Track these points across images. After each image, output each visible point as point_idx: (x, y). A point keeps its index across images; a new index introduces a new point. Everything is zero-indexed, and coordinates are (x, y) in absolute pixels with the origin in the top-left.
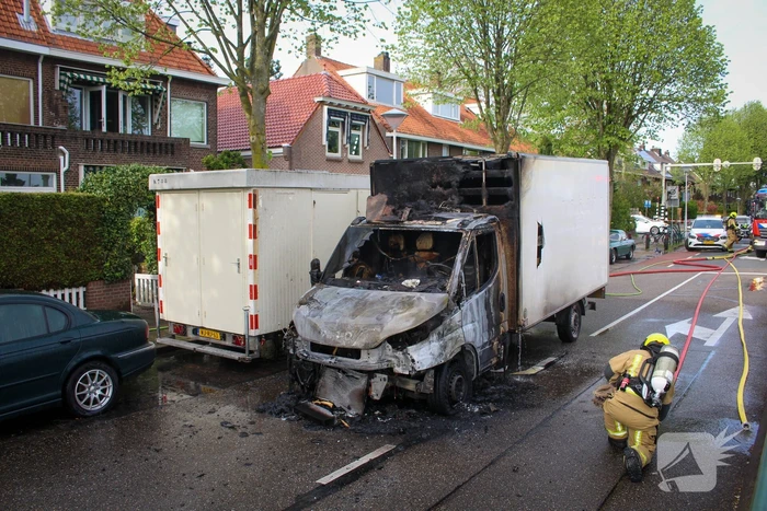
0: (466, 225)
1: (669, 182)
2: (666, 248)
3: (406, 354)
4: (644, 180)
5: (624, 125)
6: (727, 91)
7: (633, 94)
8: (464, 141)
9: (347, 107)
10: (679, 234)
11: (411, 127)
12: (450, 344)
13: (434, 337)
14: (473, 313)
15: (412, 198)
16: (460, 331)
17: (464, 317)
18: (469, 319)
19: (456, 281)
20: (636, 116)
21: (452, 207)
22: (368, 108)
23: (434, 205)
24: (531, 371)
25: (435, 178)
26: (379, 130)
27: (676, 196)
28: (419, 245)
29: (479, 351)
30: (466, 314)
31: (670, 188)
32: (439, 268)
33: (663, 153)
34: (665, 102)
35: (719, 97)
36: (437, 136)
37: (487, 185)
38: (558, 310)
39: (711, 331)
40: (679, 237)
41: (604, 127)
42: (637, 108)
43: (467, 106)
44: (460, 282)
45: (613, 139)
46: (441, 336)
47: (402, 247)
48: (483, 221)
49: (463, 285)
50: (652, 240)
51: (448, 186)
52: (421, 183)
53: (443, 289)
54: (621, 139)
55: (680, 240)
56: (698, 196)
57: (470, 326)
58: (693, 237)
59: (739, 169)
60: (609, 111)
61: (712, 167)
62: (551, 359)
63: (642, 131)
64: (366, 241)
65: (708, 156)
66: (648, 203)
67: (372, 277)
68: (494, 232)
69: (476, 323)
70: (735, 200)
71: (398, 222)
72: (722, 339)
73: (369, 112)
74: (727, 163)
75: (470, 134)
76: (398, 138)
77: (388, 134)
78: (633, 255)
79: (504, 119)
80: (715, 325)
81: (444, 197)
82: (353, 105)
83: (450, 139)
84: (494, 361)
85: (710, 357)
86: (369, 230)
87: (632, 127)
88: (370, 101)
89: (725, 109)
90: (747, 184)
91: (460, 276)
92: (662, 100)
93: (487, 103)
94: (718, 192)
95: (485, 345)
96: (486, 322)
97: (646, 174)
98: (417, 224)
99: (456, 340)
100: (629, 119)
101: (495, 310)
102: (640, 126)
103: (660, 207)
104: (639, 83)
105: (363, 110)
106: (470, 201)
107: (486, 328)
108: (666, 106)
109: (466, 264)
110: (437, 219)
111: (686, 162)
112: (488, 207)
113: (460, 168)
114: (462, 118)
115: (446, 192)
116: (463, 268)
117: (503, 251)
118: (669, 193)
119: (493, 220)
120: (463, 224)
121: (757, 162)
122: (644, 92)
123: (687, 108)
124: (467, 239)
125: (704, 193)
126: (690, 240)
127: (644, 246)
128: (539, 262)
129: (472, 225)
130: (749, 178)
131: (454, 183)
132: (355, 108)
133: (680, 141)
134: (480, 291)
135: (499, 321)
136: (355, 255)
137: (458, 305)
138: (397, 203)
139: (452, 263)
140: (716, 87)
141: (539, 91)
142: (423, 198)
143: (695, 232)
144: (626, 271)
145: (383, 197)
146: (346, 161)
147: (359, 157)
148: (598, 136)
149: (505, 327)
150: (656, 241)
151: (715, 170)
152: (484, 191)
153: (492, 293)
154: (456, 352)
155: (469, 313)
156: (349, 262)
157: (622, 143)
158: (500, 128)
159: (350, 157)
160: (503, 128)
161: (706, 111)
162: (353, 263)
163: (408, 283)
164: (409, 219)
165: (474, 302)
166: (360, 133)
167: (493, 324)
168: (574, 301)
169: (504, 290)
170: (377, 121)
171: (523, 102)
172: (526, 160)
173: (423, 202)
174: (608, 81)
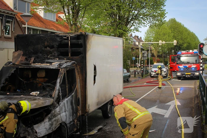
0: (62, 66)
1: (142, 50)
2: (142, 76)
3: (33, 129)
4: (132, 49)
5: (125, 25)
6: (165, 12)
7: (129, 12)
8: (58, 30)
9: (4, 12)
10: (147, 71)
11: (34, 23)
12: (54, 123)
13: (47, 120)
14: (65, 107)
15: (35, 53)
16: (59, 116)
17: (61, 109)
18: (63, 110)
19: (57, 92)
20: (130, 22)
21: (54, 57)
22: (14, 13)
23: (46, 56)
24: (92, 133)
25: (46, 43)
26: (19, 24)
27: (146, 55)
28: (39, 75)
29: (68, 125)
30: (62, 108)
31: (143, 52)
32: (49, 86)
33: (139, 38)
34: (142, 16)
35: (163, 15)
36: (46, 28)
37: (71, 47)
38: (103, 104)
39: (166, 111)
40: (147, 72)
41: (117, 26)
42: (130, 18)
43: (59, 15)
44: (59, 93)
45: (121, 31)
46: (50, 119)
47: (30, 76)
48: (69, 64)
49: (61, 94)
50: (137, 73)
51: (52, 47)
52: (39, 46)
53: (51, 96)
54: (124, 31)
55: (148, 73)
56: (153, 55)
57: (64, 114)
58: (153, 72)
59: (168, 44)
60: (119, 19)
61: (158, 44)
62: (101, 127)
63: (133, 28)
64: (12, 73)
65: (157, 39)
66: (134, 58)
67: (15, 91)
68: (74, 69)
69: (67, 112)
70: (166, 57)
71: (28, 64)
72: (171, 114)
73: (14, 15)
74: (164, 42)
75: (60, 27)
76: (28, 28)
77: (23, 26)
78: (130, 79)
79: (76, 20)
80: (167, 108)
81: (50, 53)
82: (7, 12)
83: (51, 29)
84: (75, 130)
85: (168, 122)
86: (13, 68)
87: (128, 26)
88: (15, 10)
89: (164, 20)
90: (171, 51)
91: (59, 90)
92: (141, 15)
93: (69, 13)
94: (160, 54)
95: (71, 122)
96: (71, 111)
97: (133, 46)
98: (38, 65)
99: (57, 121)
100: (127, 23)
101: (75, 105)
102: (132, 26)
103: (139, 60)
104: (131, 8)
105: (11, 14)
106: (63, 55)
107: (71, 114)
108: (142, 18)
109: (62, 84)
110: (47, 63)
111: (148, 41)
112: (71, 57)
113: (58, 39)
114: (57, 20)
115: (51, 50)
116: (60, 86)
117: (78, 78)
118: (143, 54)
119: (74, 63)
120: (60, 65)
121: (175, 42)
122: (134, 11)
123: (150, 19)
124: (62, 72)
125: (155, 54)
126: (152, 73)
127: (133, 76)
128: (95, 82)
129: (64, 66)
130: (172, 48)
131: (55, 46)
132: (8, 13)
133: (146, 33)
134: (68, 97)
135: (77, 110)
136: (6, 80)
137: (58, 103)
138: (27, 55)
139: (55, 84)
140: (161, 11)
141: (91, 9)
142: (41, 53)
143: (153, 70)
144: (128, 86)
145: (20, 52)
146: (3, 37)
147: (10, 36)
148: (115, 30)
149: (80, 113)
150: (138, 73)
151: (160, 45)
152: (69, 50)
153: (74, 97)
154: (57, 127)
155: (63, 107)
156: (4, 84)
157: (125, 32)
158: (74, 24)
159: (5, 35)
160: (75, 24)
161: (157, 20)
162: (6, 84)
163: (34, 93)
164: (34, 63)
165: (66, 102)
166: (10, 25)
167: (74, 112)
168: (109, 100)
169: (79, 96)
170: (18, 20)
171: (84, 14)
172: (89, 36)
173: (40, 55)
174: (119, 7)
